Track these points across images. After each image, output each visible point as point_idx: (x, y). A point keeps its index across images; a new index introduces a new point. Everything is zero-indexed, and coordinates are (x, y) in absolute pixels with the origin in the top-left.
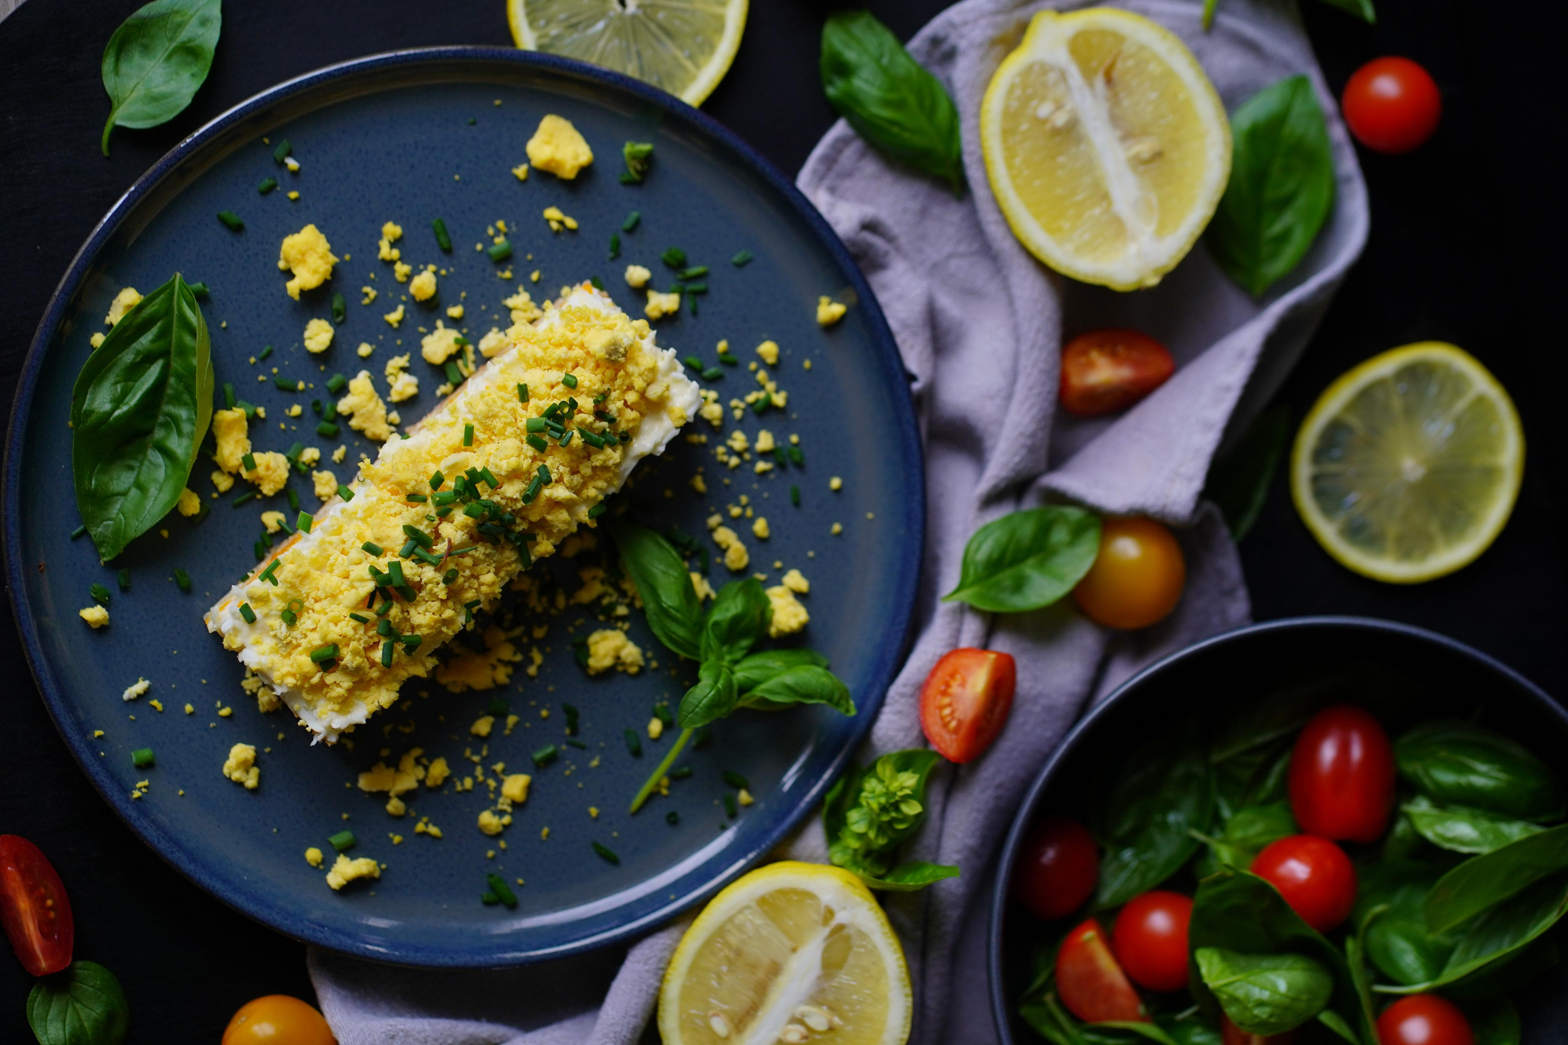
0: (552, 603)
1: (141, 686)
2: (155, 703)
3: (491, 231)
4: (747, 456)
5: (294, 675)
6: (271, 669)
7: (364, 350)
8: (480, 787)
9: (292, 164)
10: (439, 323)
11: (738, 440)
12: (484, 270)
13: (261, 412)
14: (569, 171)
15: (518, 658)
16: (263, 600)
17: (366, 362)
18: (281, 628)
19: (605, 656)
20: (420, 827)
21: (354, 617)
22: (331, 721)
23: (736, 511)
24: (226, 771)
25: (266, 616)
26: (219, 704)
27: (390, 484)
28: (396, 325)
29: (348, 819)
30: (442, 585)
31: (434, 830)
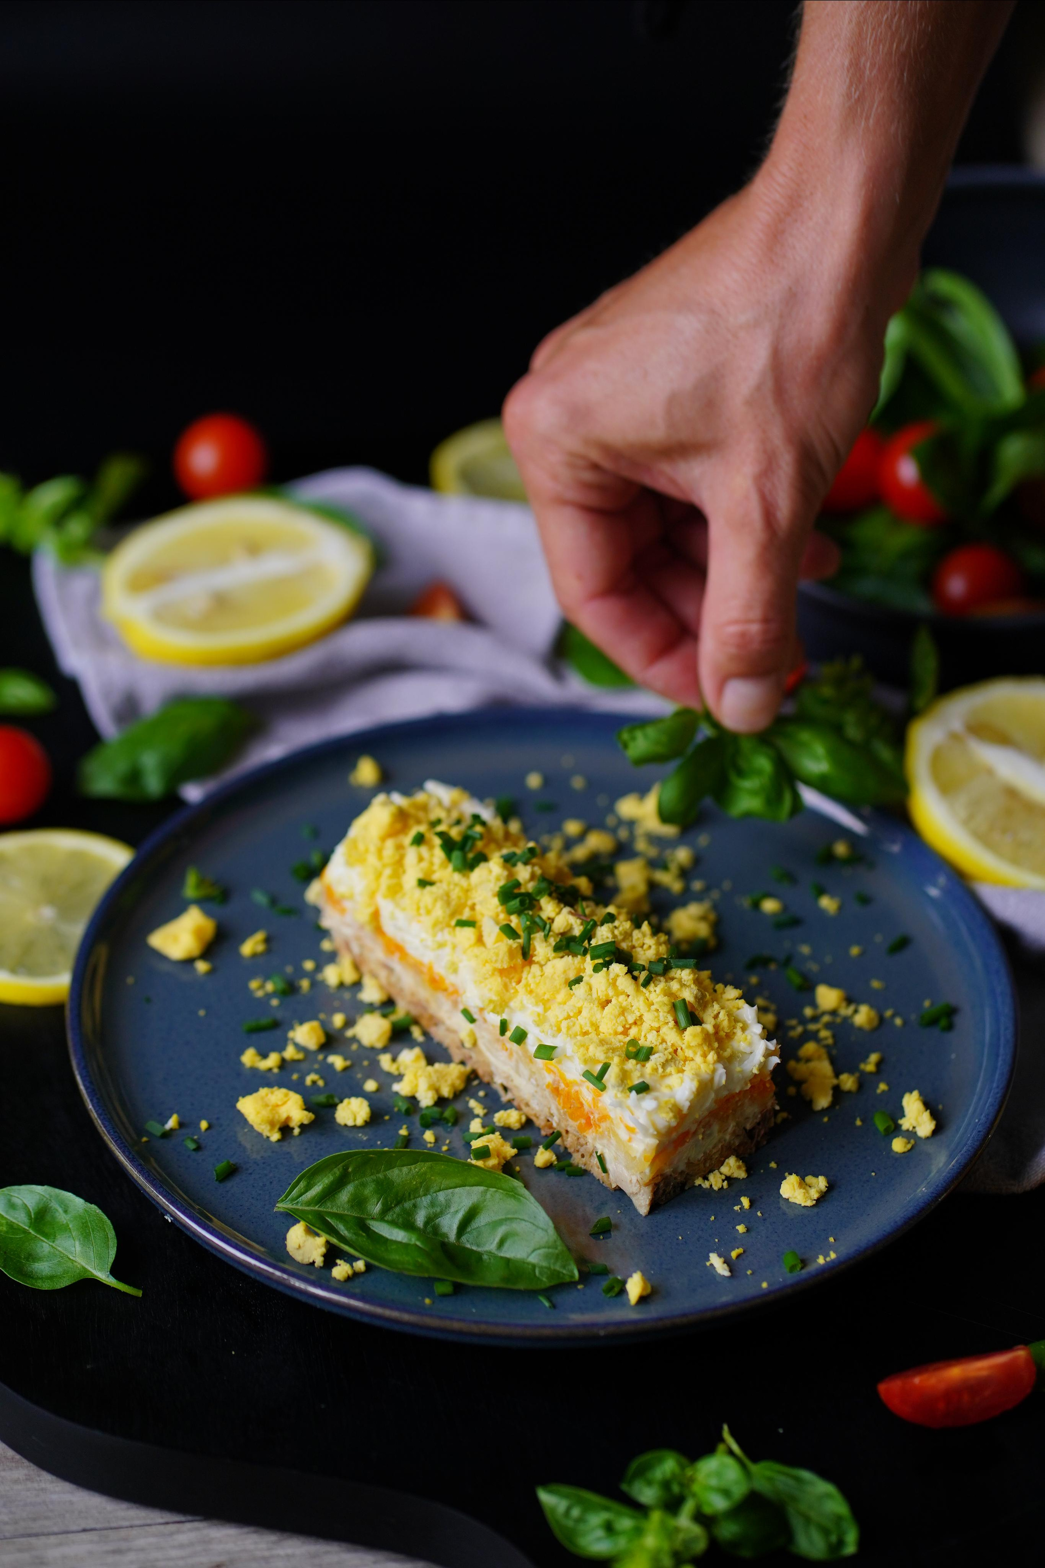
1: (716, 1261)
2: (735, 1253)
3: (260, 993)
5: (705, 1056)
6: (697, 1077)
7: (372, 1084)
8: (828, 1026)
9: (172, 1122)
10: (349, 1033)
12: (299, 1000)
16: (624, 1075)
17: (384, 1086)
18: (657, 1060)
19: (697, 926)
20: (871, 1068)
21: (646, 984)
22: (755, 1034)
24: (809, 1204)
25: (642, 1074)
26: (738, 1208)
27: (511, 983)
28: (348, 1063)
29: (862, 1120)
30: (616, 924)
31: (874, 1058)
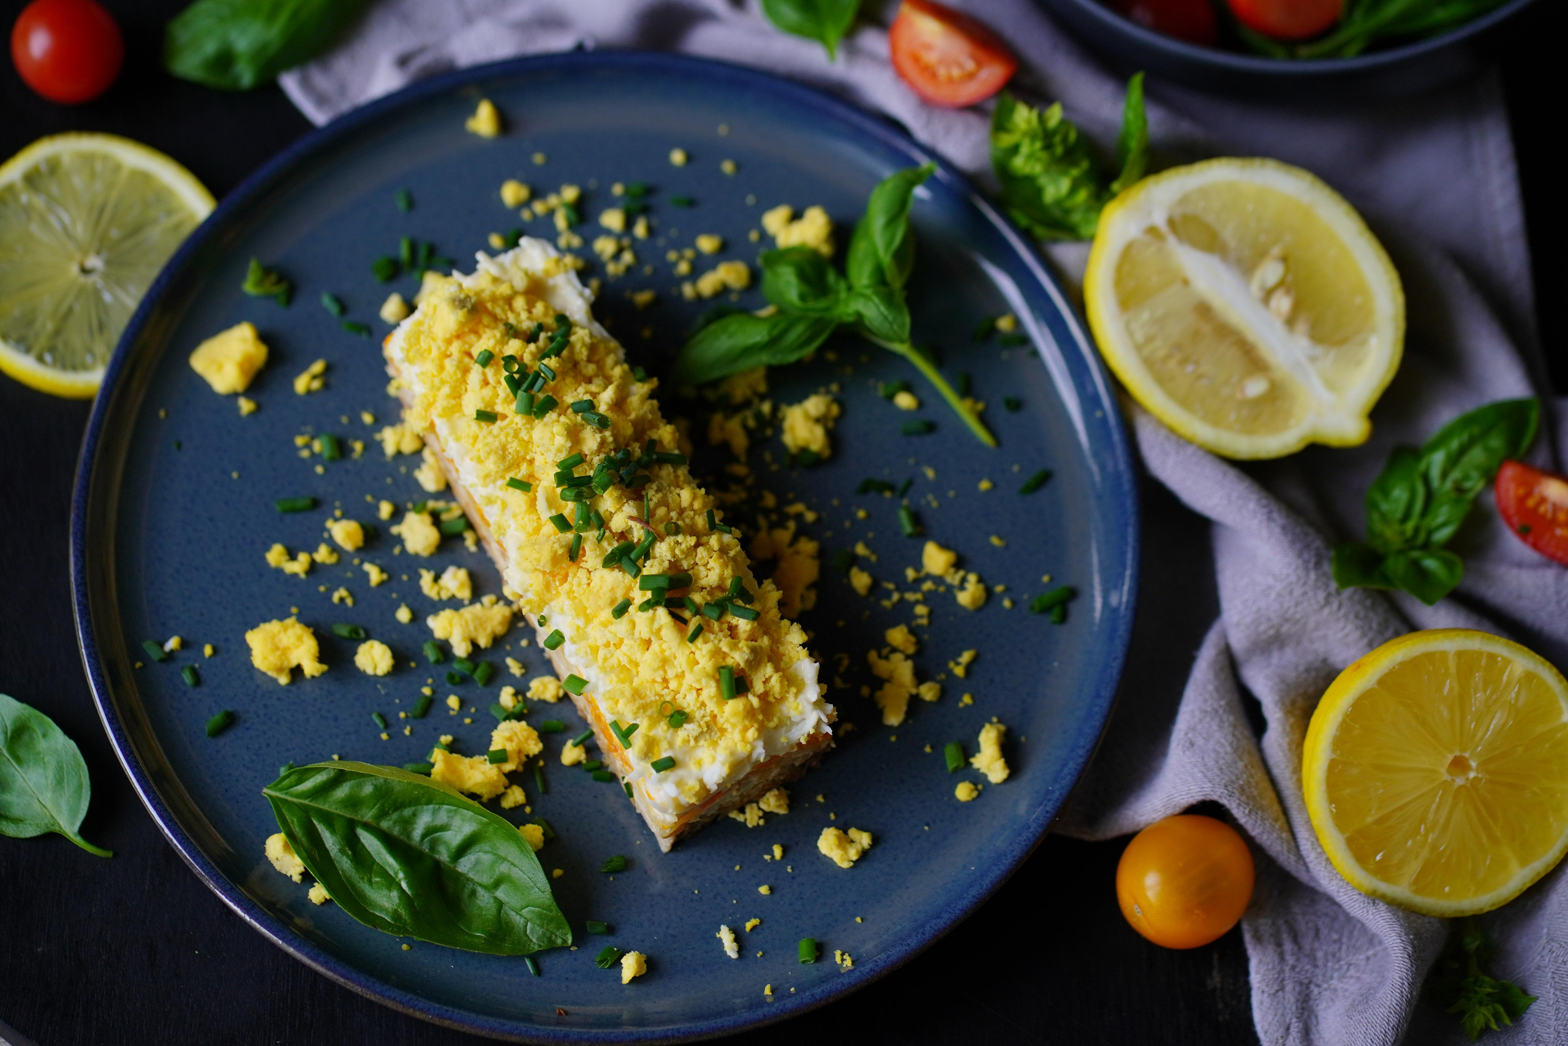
0: (739, 480)
1: (726, 936)
2: (749, 926)
3: (305, 454)
4: (626, 242)
5: (745, 729)
6: (732, 753)
7: (403, 615)
8: (927, 599)
9: (173, 643)
10: (395, 530)
11: (605, 247)
12: (347, 471)
13: (446, 739)
14: (259, 352)
15: (792, 525)
16: (651, 744)
17: (418, 617)
18: (690, 729)
19: (812, 432)
20: (959, 671)
21: (693, 638)
22: (808, 702)
23: (683, 268)
24: (845, 865)
25: (671, 745)
26: (767, 857)
27: (554, 581)
28: (385, 576)
29: (932, 747)
30: (680, 538)
31: (966, 657)
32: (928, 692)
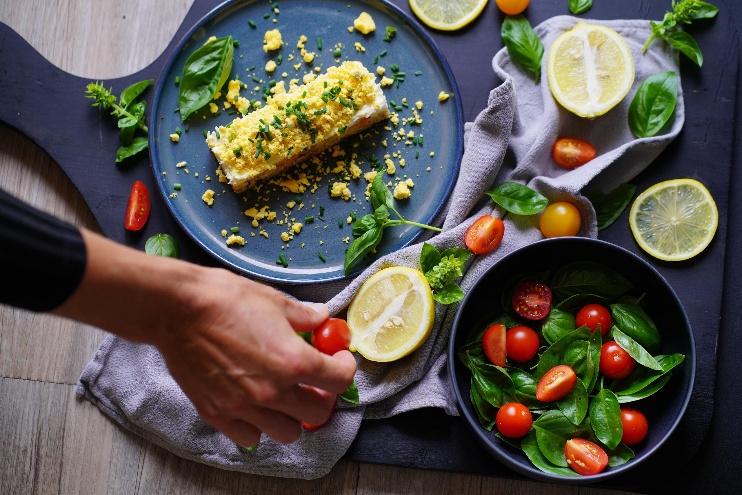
0: (325, 171)
1: (183, 163)
2: (186, 170)
3: (336, 46)
4: (404, 138)
5: (227, 157)
6: (220, 154)
7: (285, 74)
10: (311, 72)
11: (402, 131)
12: (331, 58)
13: (246, 86)
14: (366, 32)
15: (309, 184)
16: (224, 133)
17: (284, 78)
19: (338, 190)
20: (262, 232)
21: (250, 140)
23: (395, 155)
24: (203, 197)
25: (224, 137)
26: (207, 176)
27: (275, 105)
28: (297, 69)
29: (239, 223)
30: (281, 136)
32: (255, 223)
